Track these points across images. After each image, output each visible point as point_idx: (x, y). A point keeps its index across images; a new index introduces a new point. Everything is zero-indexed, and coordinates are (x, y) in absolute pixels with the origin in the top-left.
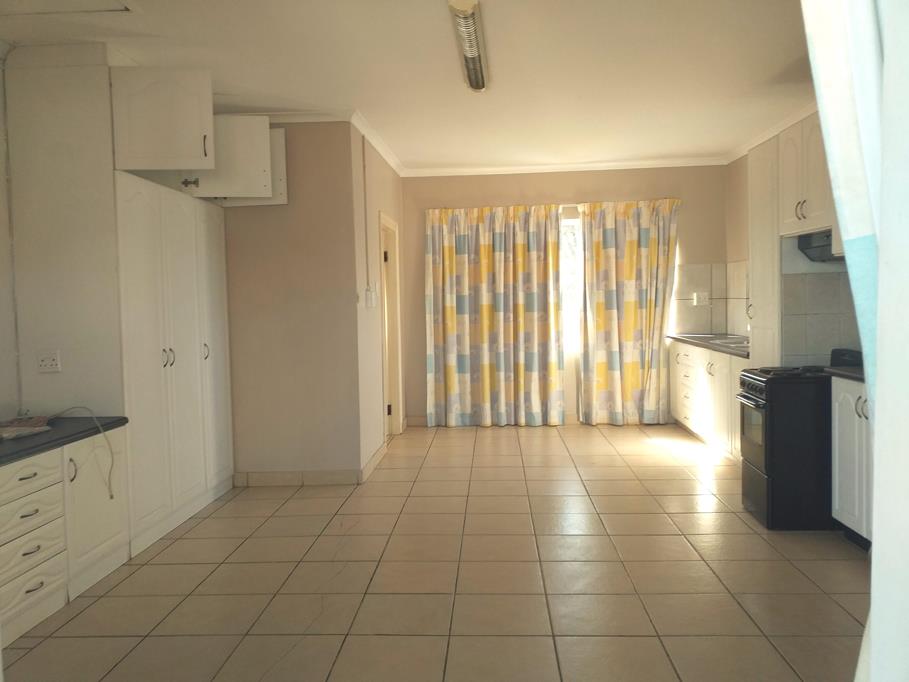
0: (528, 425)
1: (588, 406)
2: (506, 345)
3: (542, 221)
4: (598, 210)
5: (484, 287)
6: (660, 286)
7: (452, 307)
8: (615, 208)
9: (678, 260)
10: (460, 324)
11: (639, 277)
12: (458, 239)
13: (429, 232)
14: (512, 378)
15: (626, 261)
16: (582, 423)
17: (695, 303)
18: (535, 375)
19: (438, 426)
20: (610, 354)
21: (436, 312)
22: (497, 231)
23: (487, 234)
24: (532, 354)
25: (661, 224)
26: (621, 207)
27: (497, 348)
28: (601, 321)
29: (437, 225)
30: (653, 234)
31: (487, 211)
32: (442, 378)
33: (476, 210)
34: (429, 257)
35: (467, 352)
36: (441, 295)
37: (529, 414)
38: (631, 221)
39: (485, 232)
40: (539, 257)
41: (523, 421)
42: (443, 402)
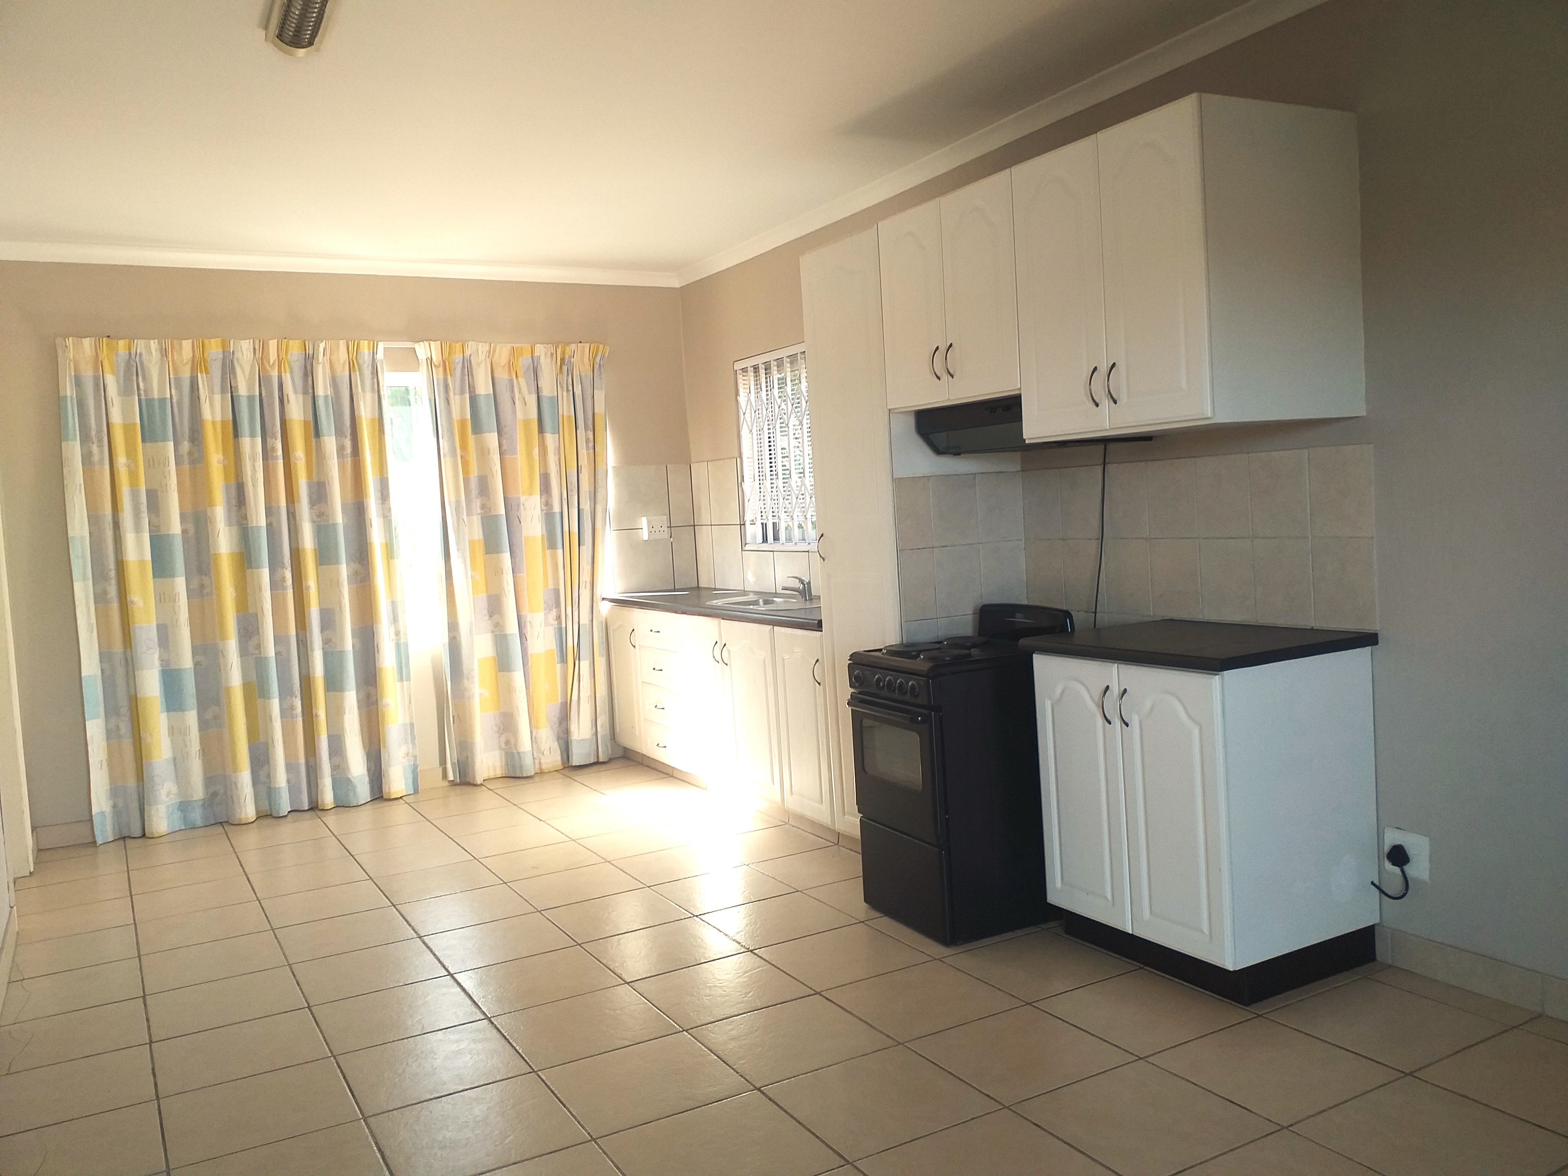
0: (342, 805)
1: (465, 747)
2: (279, 640)
3: (343, 374)
4: (458, 357)
5: (220, 513)
6: (586, 506)
7: (142, 563)
8: (490, 354)
9: (611, 456)
10: (164, 599)
11: (546, 488)
12: (148, 408)
13: (69, 391)
14: (299, 710)
15: (520, 459)
16: (453, 784)
17: (646, 537)
18: (351, 698)
19: (123, 838)
20: (501, 641)
21: (99, 575)
22: (243, 390)
23: (217, 397)
24: (342, 653)
25: (578, 391)
26: (503, 353)
27: (258, 647)
28: (480, 577)
29: (88, 373)
30: (565, 409)
31: (214, 349)
32: (125, 727)
33: (187, 345)
34: (74, 450)
35: (187, 661)
36: (109, 533)
37: (342, 782)
38: (522, 381)
39: (211, 391)
40: (341, 449)
41: (328, 798)
42: (131, 783)
